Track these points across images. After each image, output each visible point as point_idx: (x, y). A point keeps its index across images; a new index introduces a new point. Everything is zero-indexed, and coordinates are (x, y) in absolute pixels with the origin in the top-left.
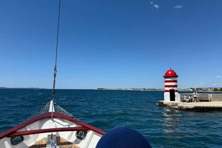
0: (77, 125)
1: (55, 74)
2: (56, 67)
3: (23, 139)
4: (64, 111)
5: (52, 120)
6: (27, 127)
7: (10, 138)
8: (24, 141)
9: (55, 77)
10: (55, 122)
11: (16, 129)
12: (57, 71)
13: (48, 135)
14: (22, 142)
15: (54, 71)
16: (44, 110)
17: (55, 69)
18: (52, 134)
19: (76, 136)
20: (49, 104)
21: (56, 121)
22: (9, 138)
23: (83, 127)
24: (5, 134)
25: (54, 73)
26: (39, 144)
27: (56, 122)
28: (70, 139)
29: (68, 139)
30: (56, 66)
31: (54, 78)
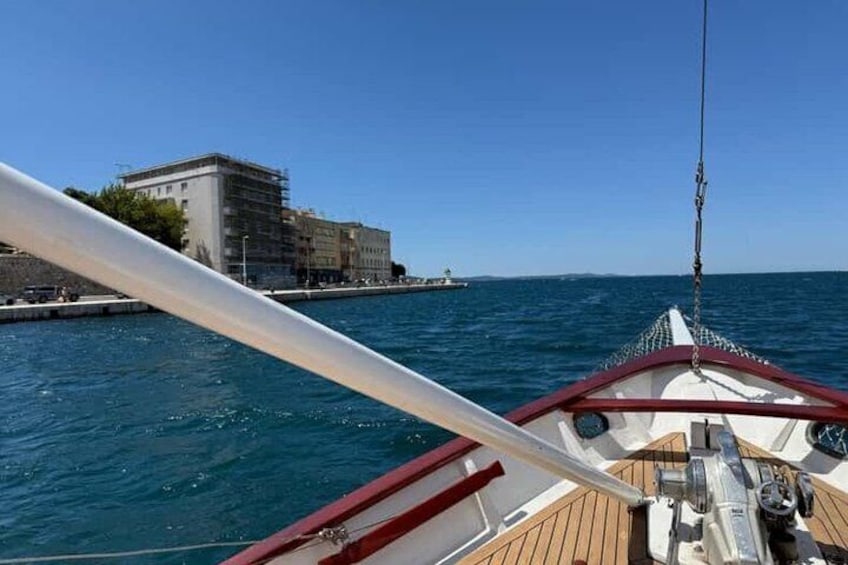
0: (808, 397)
1: (698, 195)
2: (701, 171)
3: (606, 425)
4: (730, 347)
5: (698, 373)
6: (614, 387)
7: (571, 414)
8: (610, 432)
9: (699, 211)
10: (708, 381)
11: (584, 390)
12: (706, 184)
13: (693, 424)
14: (604, 435)
15: (697, 184)
16: (650, 341)
17: (698, 176)
18: (707, 421)
19: (808, 441)
20: (663, 319)
21: (714, 379)
22: (568, 414)
23: (839, 407)
24: (557, 401)
25: (695, 193)
26: (661, 449)
27: (711, 380)
28: (781, 450)
29: (771, 450)
30: (701, 165)
31: (696, 213)
